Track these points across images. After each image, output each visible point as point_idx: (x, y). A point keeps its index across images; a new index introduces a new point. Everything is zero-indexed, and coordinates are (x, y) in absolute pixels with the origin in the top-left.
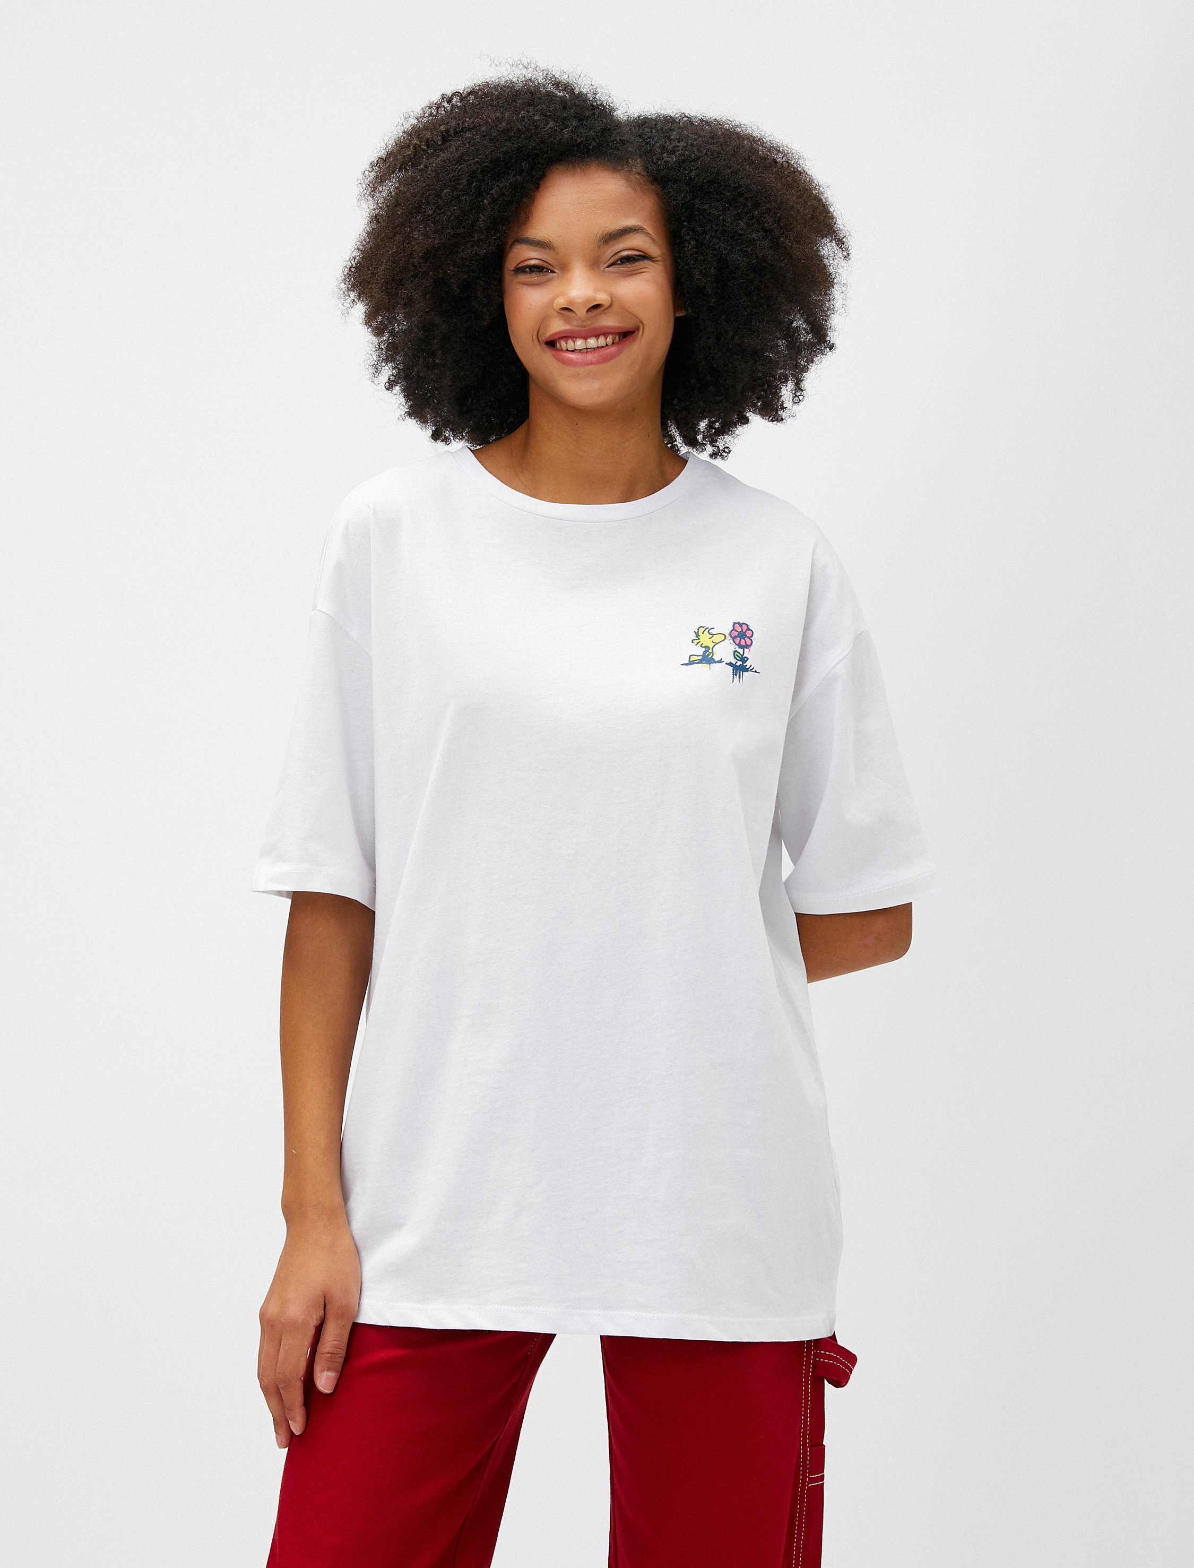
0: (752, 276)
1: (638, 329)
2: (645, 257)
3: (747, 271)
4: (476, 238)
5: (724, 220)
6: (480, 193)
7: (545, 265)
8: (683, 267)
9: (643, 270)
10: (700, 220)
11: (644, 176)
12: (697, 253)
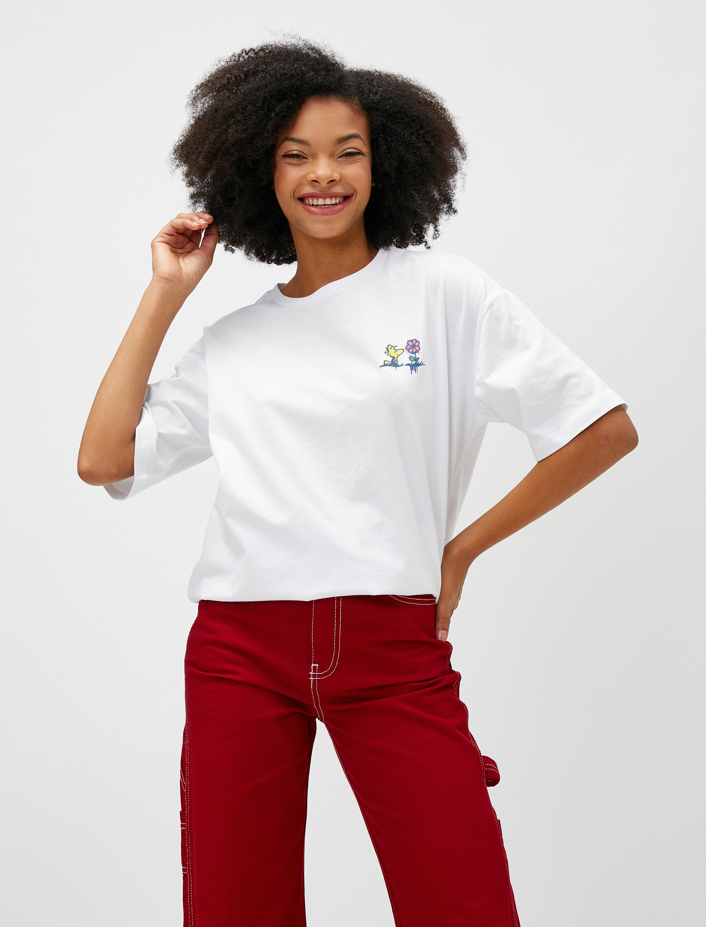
0: (417, 168)
1: (353, 194)
2: (359, 153)
3: (414, 164)
4: (266, 136)
5: (404, 135)
6: (269, 110)
7: (302, 154)
8: (378, 160)
9: (359, 161)
10: (390, 134)
11: (359, 105)
12: (387, 153)
